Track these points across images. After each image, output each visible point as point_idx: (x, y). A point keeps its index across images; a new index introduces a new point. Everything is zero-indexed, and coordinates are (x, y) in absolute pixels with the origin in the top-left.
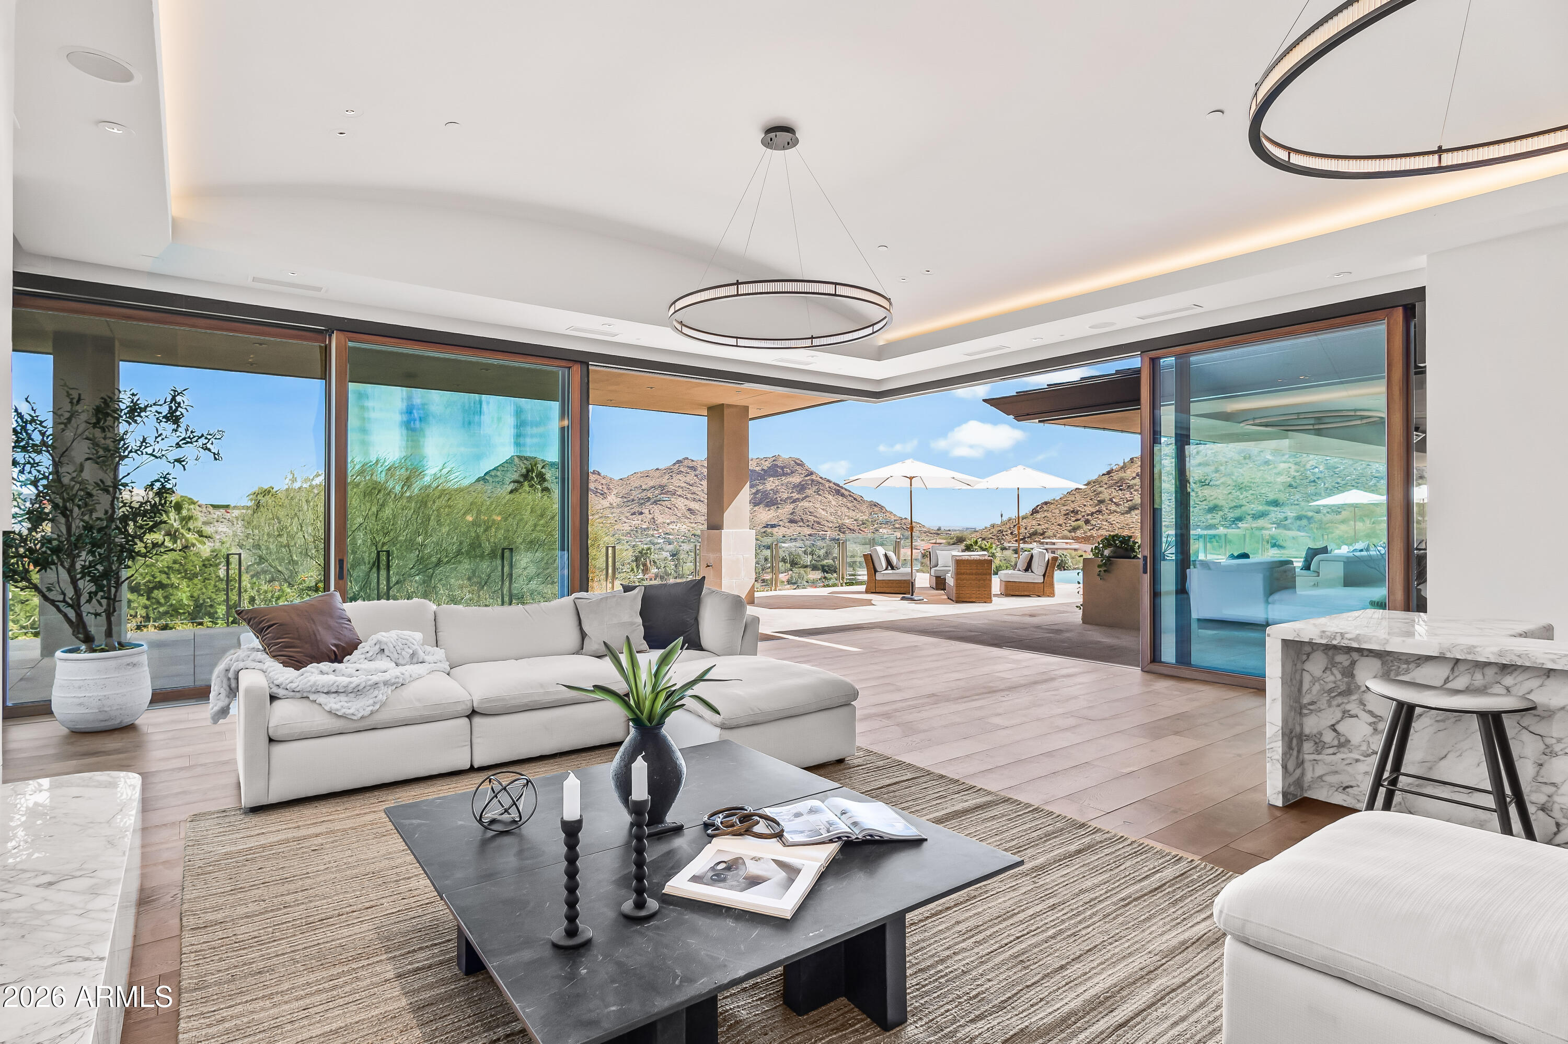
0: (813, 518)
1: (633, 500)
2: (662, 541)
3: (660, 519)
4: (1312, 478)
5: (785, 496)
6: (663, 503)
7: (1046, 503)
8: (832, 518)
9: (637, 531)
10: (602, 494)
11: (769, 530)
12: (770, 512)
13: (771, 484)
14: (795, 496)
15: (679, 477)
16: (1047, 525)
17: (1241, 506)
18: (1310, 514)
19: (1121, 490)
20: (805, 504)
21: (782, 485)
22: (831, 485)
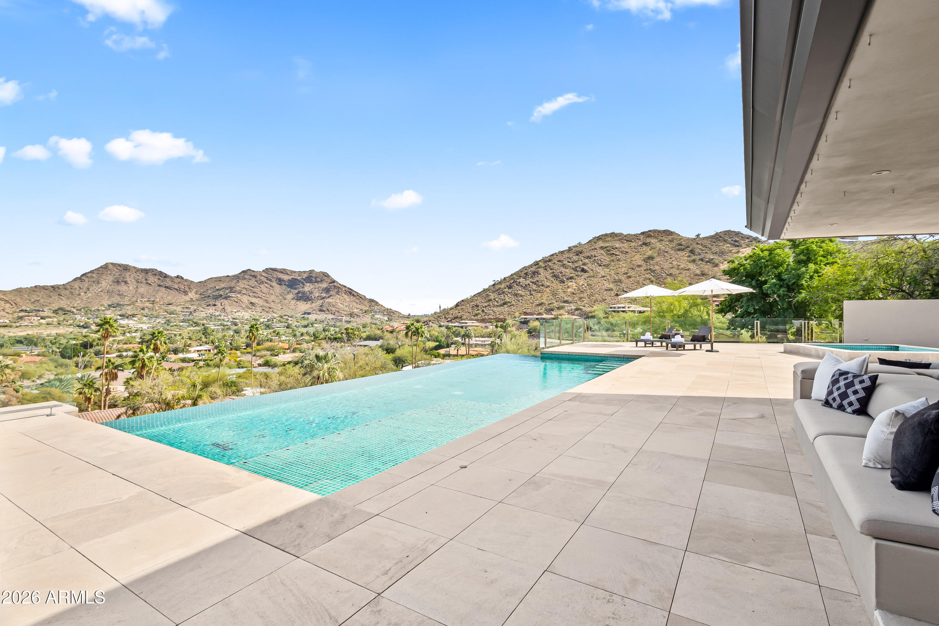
0: (334, 308)
1: (209, 296)
2: (230, 324)
3: (228, 309)
4: (582, 290)
5: (317, 295)
6: (232, 299)
7: (463, 301)
8: (347, 309)
9: (211, 317)
10: (184, 292)
11: (306, 316)
12: (307, 305)
13: (308, 287)
14: (324, 295)
15: (245, 282)
16: (463, 313)
17: (553, 303)
18: (581, 307)
19: (499, 294)
20: (330, 300)
21: (315, 288)
22: (346, 289)
